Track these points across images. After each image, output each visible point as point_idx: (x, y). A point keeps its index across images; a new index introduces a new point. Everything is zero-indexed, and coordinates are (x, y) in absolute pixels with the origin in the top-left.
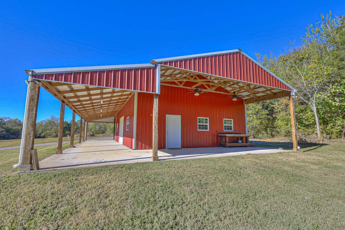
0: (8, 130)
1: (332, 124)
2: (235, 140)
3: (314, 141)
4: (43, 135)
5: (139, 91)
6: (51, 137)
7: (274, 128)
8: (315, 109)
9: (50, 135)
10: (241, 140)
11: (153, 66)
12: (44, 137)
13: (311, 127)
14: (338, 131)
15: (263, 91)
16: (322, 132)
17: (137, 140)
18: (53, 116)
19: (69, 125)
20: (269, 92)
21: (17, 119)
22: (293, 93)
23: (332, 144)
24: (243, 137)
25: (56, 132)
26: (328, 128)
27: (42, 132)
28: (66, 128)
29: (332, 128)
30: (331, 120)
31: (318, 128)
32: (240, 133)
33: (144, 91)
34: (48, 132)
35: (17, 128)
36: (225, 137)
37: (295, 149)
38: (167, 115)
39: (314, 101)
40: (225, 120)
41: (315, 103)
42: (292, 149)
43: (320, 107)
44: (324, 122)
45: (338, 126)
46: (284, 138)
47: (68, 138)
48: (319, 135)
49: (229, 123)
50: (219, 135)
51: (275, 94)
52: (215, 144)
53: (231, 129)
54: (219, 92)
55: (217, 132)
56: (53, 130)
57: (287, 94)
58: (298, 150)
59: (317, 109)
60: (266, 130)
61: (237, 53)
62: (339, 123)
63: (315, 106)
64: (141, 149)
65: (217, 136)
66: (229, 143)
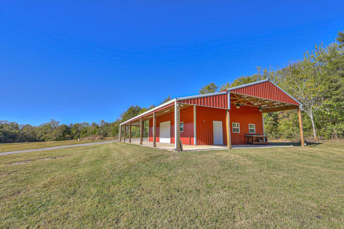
0: (5, 134)
1: (324, 128)
2: (258, 140)
3: (312, 141)
4: (42, 138)
5: (196, 105)
6: (51, 141)
7: (277, 131)
8: (312, 117)
9: (49, 138)
10: (261, 140)
11: (226, 92)
12: (43, 140)
13: (307, 131)
14: (329, 133)
15: (278, 105)
16: (317, 135)
17: (197, 139)
18: (54, 119)
19: (69, 128)
20: (282, 105)
21: (15, 123)
22: (300, 107)
23: (325, 143)
24: (262, 138)
25: (56, 136)
26: (321, 131)
27: (42, 136)
28: (65, 131)
29: (324, 131)
30: (323, 125)
31: (314, 131)
32: (260, 134)
33: (199, 105)
34: (48, 135)
35: (14, 131)
36: (252, 137)
37: (302, 145)
38: (214, 122)
39: (311, 111)
40: (250, 125)
41: (312, 112)
42: (301, 146)
43: (315, 115)
44: (318, 127)
45: (329, 130)
46: (286, 140)
47: (79, 141)
48: (315, 136)
49: (252, 127)
50: (247, 136)
51: (287, 106)
52: (244, 142)
53: (254, 132)
54: (249, 105)
55: (245, 133)
56: (53, 133)
57: (297, 107)
58: (304, 146)
59: (313, 117)
60: (271, 133)
61: (267, 81)
62: (330, 127)
63: (312, 114)
64: (200, 145)
65: (245, 137)
66: (255, 141)
